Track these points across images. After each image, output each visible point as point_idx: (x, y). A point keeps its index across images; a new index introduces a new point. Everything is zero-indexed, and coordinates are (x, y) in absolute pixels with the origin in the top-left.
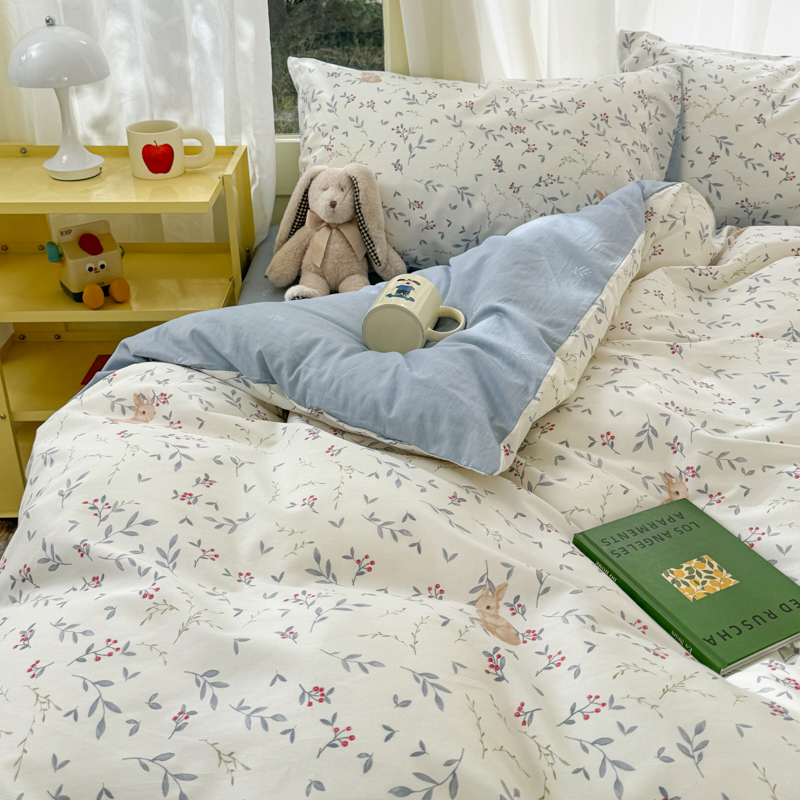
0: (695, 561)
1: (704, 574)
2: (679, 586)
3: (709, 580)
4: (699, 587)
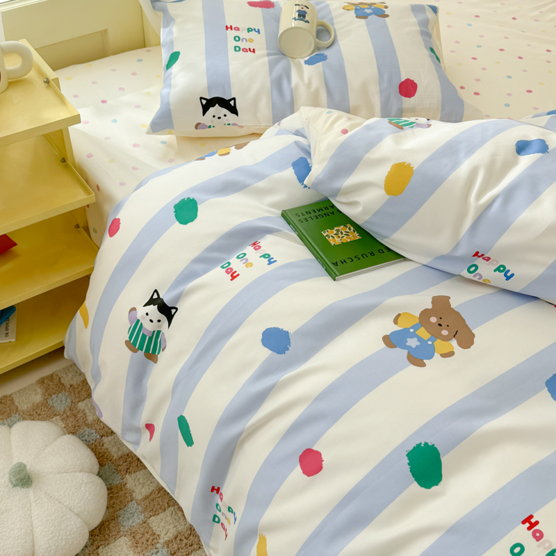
0: (342, 226)
1: (344, 233)
2: (329, 237)
3: (345, 236)
4: (339, 239)
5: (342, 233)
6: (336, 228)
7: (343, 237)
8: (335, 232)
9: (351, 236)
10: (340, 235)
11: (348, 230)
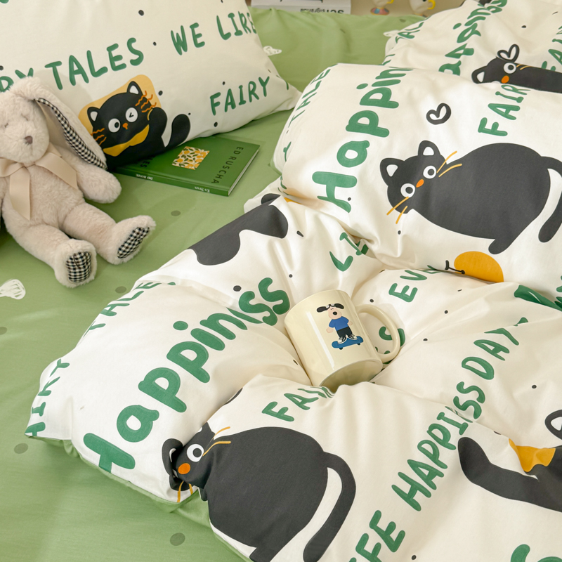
0: (183, 151)
1: (192, 155)
2: (184, 166)
3: (195, 157)
4: (194, 162)
5: (190, 157)
6: (180, 155)
7: (194, 159)
8: (183, 159)
9: (199, 155)
10: (189, 158)
11: (191, 152)
